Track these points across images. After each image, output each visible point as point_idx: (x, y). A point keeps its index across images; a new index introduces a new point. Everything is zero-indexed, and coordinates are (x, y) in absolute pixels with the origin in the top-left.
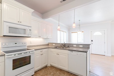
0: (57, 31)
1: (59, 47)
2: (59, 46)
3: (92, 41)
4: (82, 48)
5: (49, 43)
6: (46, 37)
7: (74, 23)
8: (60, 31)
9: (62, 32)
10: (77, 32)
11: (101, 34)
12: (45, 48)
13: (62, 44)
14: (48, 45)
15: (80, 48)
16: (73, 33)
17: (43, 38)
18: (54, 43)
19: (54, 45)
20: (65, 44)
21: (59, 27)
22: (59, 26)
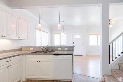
0: (36, 31)
1: (40, 52)
2: (40, 50)
3: (73, 43)
4: (67, 50)
5: (22, 47)
6: (17, 38)
7: (59, 23)
8: (40, 30)
9: (42, 32)
10: (60, 34)
11: (80, 37)
12: (16, 56)
13: (44, 48)
14: (21, 49)
15: (65, 50)
16: (55, 35)
17: (10, 39)
18: (31, 47)
19: (31, 49)
20: (48, 47)
21: (39, 25)
22: (39, 23)
